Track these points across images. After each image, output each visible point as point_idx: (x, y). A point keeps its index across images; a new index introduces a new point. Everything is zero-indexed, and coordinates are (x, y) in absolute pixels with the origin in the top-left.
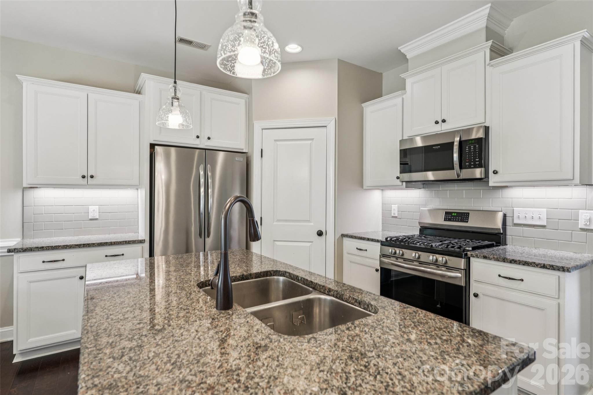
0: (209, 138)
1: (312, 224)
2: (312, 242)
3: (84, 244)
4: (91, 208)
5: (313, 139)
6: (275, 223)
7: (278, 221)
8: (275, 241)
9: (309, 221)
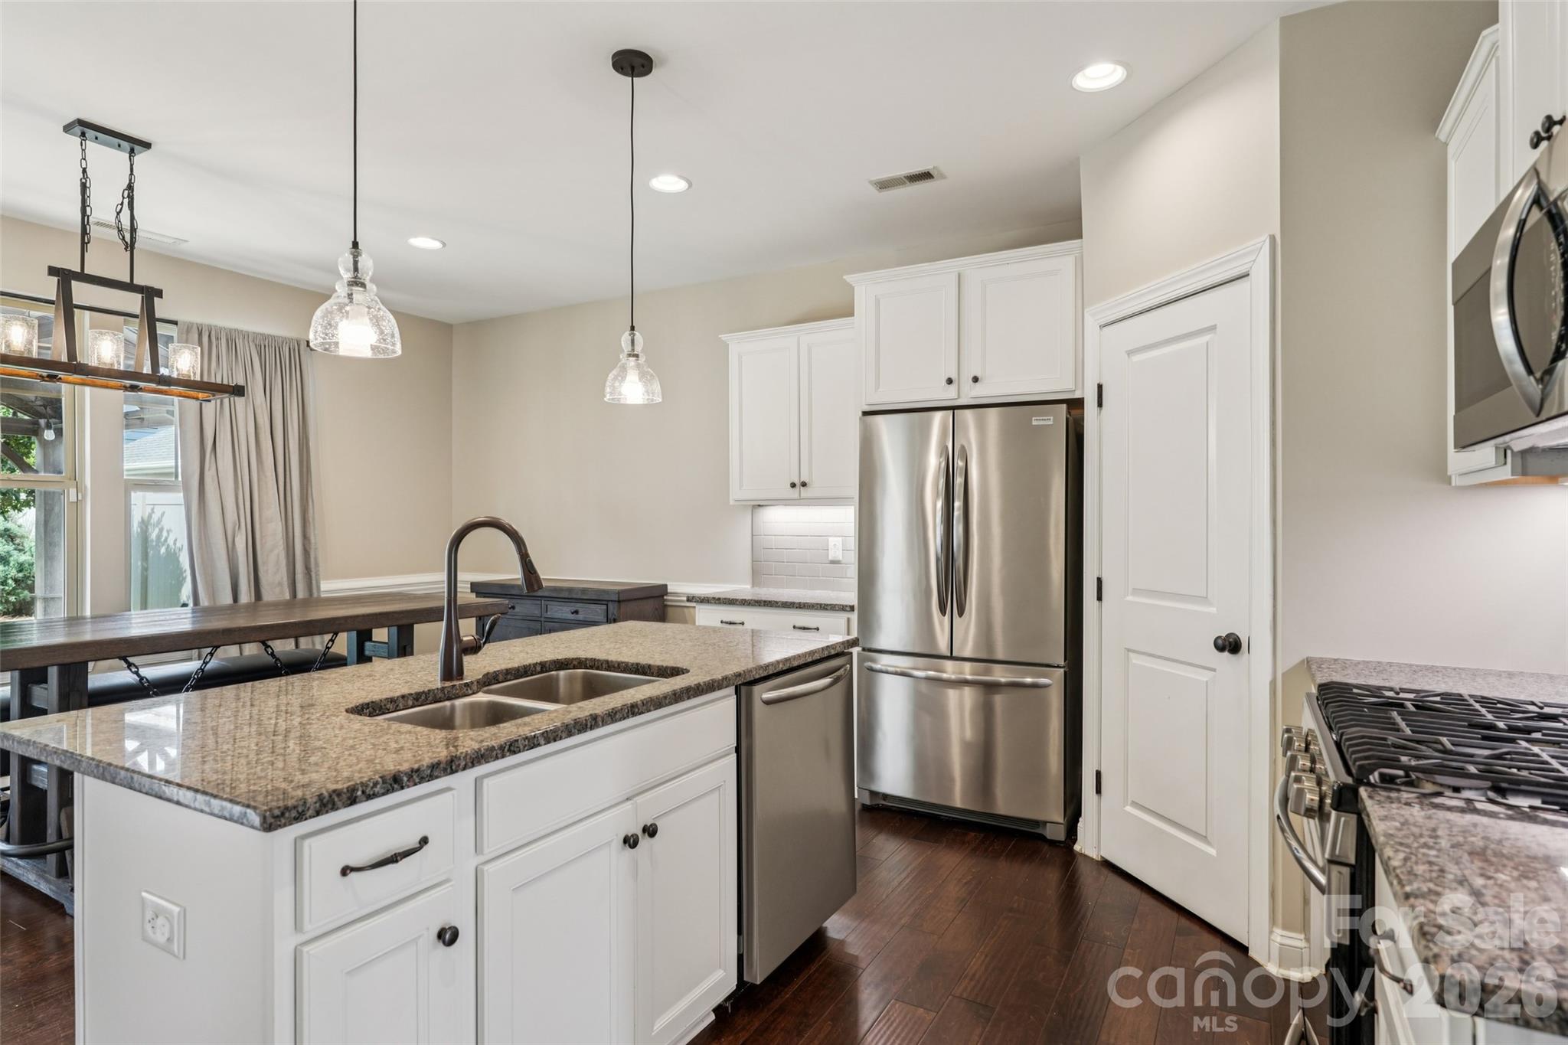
0: (976, 380)
1: (1213, 610)
2: (1214, 670)
3: (765, 602)
4: (832, 541)
5: (1213, 328)
6: (1130, 598)
7: (1137, 591)
8: (1129, 650)
9: (1204, 599)
